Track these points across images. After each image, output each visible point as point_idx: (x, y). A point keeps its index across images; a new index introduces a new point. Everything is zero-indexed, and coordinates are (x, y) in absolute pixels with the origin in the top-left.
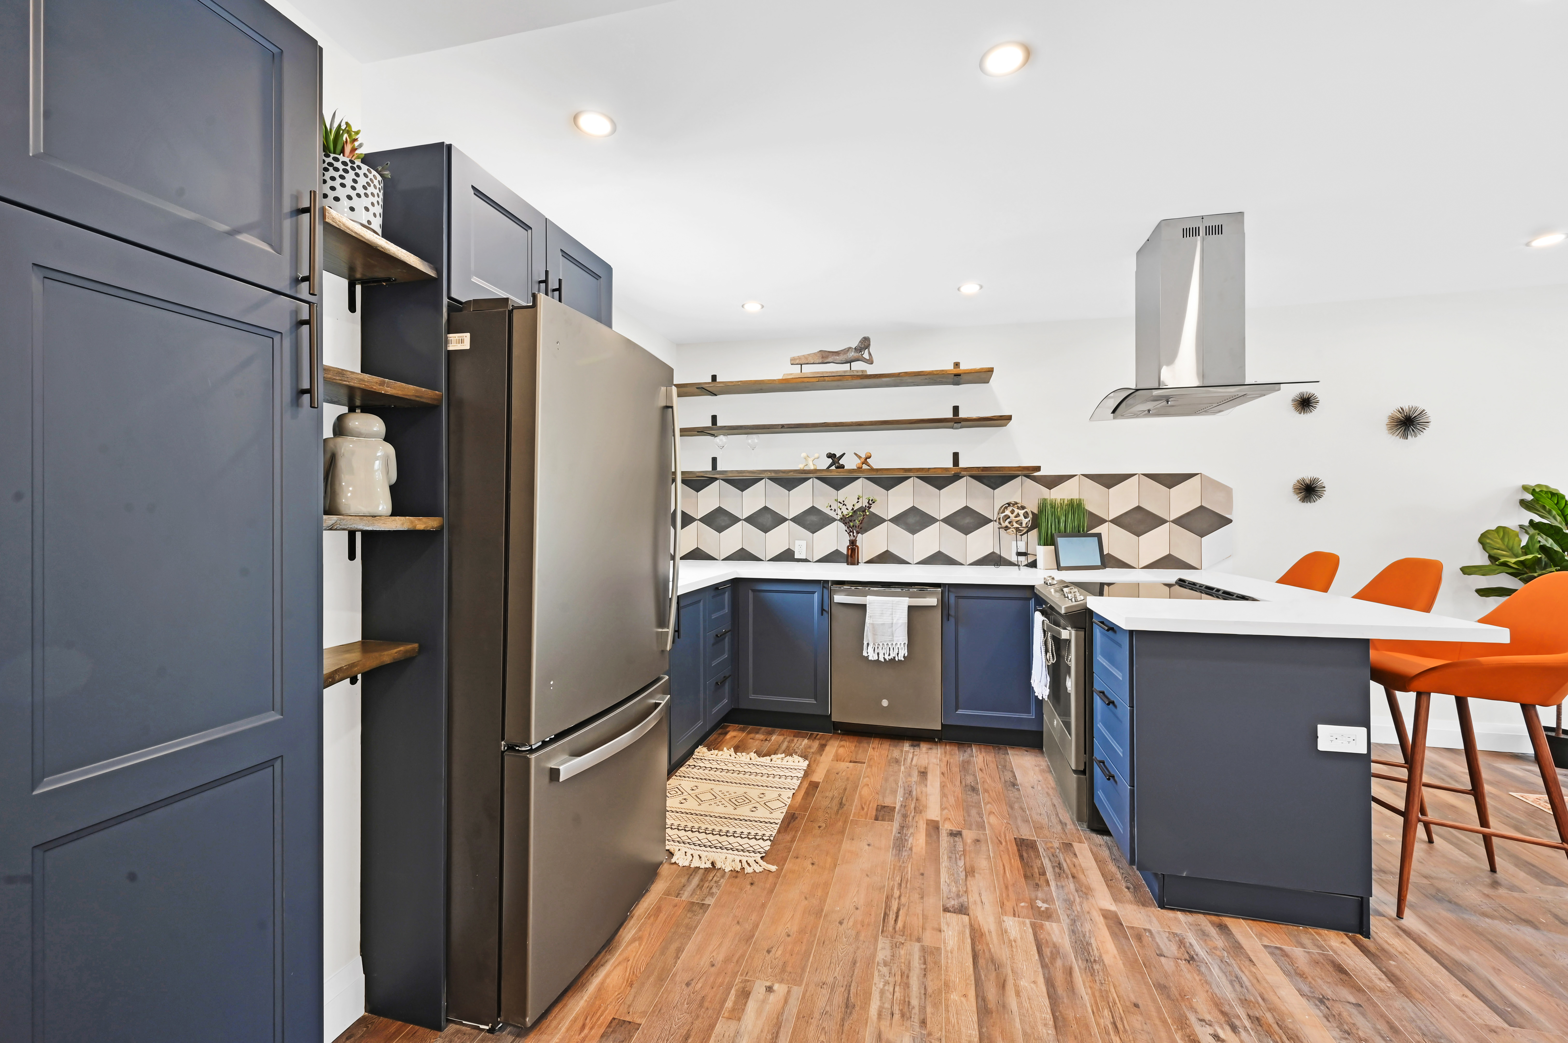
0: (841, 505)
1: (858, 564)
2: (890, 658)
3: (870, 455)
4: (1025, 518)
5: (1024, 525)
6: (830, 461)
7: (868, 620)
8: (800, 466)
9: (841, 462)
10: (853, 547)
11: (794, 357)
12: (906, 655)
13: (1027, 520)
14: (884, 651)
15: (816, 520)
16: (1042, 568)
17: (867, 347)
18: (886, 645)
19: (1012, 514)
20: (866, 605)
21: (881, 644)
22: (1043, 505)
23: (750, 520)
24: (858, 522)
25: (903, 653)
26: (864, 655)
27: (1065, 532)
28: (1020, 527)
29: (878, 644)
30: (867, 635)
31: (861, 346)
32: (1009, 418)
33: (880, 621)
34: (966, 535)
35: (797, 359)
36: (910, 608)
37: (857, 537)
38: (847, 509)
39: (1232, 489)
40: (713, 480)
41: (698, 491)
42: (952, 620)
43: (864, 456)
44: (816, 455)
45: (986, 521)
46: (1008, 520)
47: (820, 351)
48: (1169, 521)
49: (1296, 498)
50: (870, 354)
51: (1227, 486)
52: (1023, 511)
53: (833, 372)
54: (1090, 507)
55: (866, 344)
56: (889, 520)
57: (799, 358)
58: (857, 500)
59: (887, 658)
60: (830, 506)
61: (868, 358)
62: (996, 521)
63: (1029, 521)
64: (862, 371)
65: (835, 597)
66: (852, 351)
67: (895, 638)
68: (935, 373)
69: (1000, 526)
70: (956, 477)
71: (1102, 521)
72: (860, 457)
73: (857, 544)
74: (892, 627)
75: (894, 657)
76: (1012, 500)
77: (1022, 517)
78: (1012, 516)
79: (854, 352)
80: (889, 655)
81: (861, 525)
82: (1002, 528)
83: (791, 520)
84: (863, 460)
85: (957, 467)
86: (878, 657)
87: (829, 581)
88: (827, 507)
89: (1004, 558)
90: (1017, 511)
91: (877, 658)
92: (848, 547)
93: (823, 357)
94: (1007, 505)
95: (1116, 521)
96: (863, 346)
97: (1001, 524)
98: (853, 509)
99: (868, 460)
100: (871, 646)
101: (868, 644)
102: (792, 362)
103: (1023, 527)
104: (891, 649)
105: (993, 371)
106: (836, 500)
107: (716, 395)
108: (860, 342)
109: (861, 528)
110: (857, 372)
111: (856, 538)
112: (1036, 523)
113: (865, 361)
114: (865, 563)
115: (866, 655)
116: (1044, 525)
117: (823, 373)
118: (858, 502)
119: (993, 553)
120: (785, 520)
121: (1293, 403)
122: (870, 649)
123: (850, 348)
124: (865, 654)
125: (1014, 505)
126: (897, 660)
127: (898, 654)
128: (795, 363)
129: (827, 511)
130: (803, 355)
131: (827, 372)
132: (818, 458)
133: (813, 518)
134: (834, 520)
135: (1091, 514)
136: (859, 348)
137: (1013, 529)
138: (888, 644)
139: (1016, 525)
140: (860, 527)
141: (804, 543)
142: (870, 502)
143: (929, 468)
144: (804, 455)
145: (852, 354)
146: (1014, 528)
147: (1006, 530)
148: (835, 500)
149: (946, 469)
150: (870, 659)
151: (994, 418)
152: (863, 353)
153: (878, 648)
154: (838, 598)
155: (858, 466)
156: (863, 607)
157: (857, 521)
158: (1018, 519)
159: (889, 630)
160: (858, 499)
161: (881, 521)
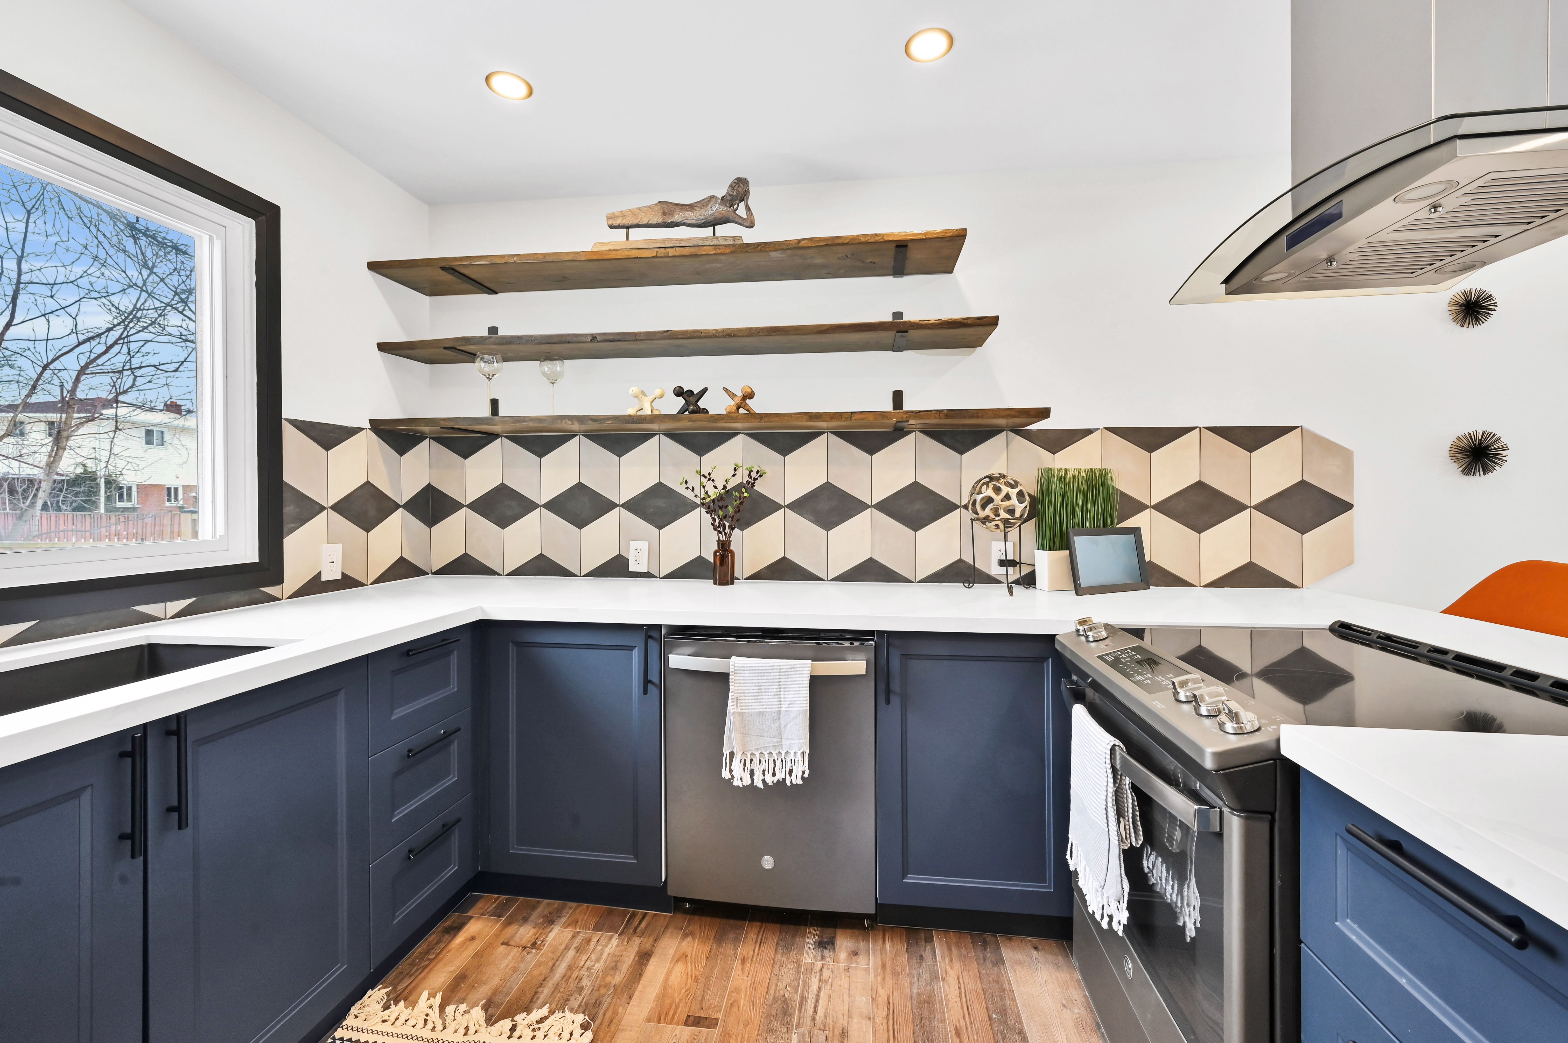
0: (704, 480)
1: (732, 583)
2: (775, 779)
3: (749, 390)
4: (1021, 502)
5: (1017, 515)
6: (681, 401)
7: (731, 707)
8: (631, 411)
9: (702, 404)
10: (724, 551)
11: (613, 214)
12: (806, 775)
13: (1023, 505)
14: (764, 766)
15: (664, 505)
16: (1046, 589)
17: (743, 196)
18: (766, 756)
19: (998, 494)
20: (728, 674)
21: (757, 754)
22: (1045, 481)
23: (554, 506)
24: (731, 510)
25: (801, 769)
26: (723, 776)
27: (1083, 527)
28: (1010, 517)
29: (752, 754)
30: (730, 737)
31: (731, 193)
32: (993, 322)
33: (755, 708)
34: (916, 530)
35: (618, 217)
36: (814, 681)
37: (730, 535)
38: (715, 487)
39: (1353, 452)
40: (490, 437)
41: (466, 457)
42: (895, 700)
43: (739, 394)
44: (658, 392)
45: (948, 507)
46: (990, 506)
47: (659, 202)
48: (1250, 507)
49: (1454, 469)
50: (748, 209)
51: (1343, 448)
52: (1016, 491)
53: (682, 240)
54: (1121, 483)
55: (740, 189)
56: (788, 506)
57: (623, 215)
58: (733, 472)
59: (770, 780)
60: (686, 482)
61: (745, 216)
62: (966, 507)
63: (1026, 507)
64: (734, 238)
65: (672, 657)
66: (716, 202)
67: (784, 742)
68: (863, 239)
69: (976, 516)
70: (898, 432)
71: (1140, 507)
72: (732, 395)
73: (732, 548)
74: (779, 719)
75: (784, 780)
76: (995, 471)
77: (1014, 501)
78: (997, 498)
79: (719, 204)
80: (774, 774)
81: (738, 514)
82: (978, 519)
83: (623, 506)
84: (738, 400)
85: (902, 411)
86: (753, 780)
87: (661, 626)
88: (681, 484)
89: (979, 570)
90: (1005, 490)
91: (749, 782)
92: (715, 553)
93: (664, 214)
94: (987, 480)
95: (1163, 507)
96: (735, 193)
97: (977, 514)
98: (725, 487)
99: (748, 401)
100: (738, 760)
101: (732, 754)
102: (610, 222)
103: (1016, 519)
104: (778, 763)
105: (964, 236)
106: (699, 472)
107: (496, 293)
108: (731, 186)
109: (738, 520)
110: (725, 240)
111: (730, 538)
112: (1036, 509)
113: (740, 221)
114: (747, 579)
115: (728, 776)
116: (1050, 513)
117: (664, 240)
118: (734, 475)
119: (960, 561)
120: (611, 506)
121: (1450, 309)
122: (737, 765)
123: (713, 197)
124: (726, 774)
125: (998, 479)
126: (788, 784)
127: (791, 772)
128: (616, 223)
129: (681, 490)
130: (630, 210)
131: (672, 240)
132: (661, 397)
133: (661, 503)
134: (694, 506)
135: (1123, 495)
136: (729, 198)
137: (999, 522)
138: (770, 753)
139: (1003, 515)
140: (735, 518)
141: (644, 546)
142: (754, 475)
143: (852, 413)
144: (634, 390)
145: (715, 209)
146: (1001, 520)
147: (984, 523)
148: (697, 472)
149: (883, 414)
150: (735, 784)
151: (966, 321)
152: (735, 207)
153: (751, 760)
154: (679, 660)
155: (728, 410)
156: (723, 678)
157: (730, 508)
158: (1007, 503)
159: (773, 725)
160: (735, 470)
161: (772, 507)
